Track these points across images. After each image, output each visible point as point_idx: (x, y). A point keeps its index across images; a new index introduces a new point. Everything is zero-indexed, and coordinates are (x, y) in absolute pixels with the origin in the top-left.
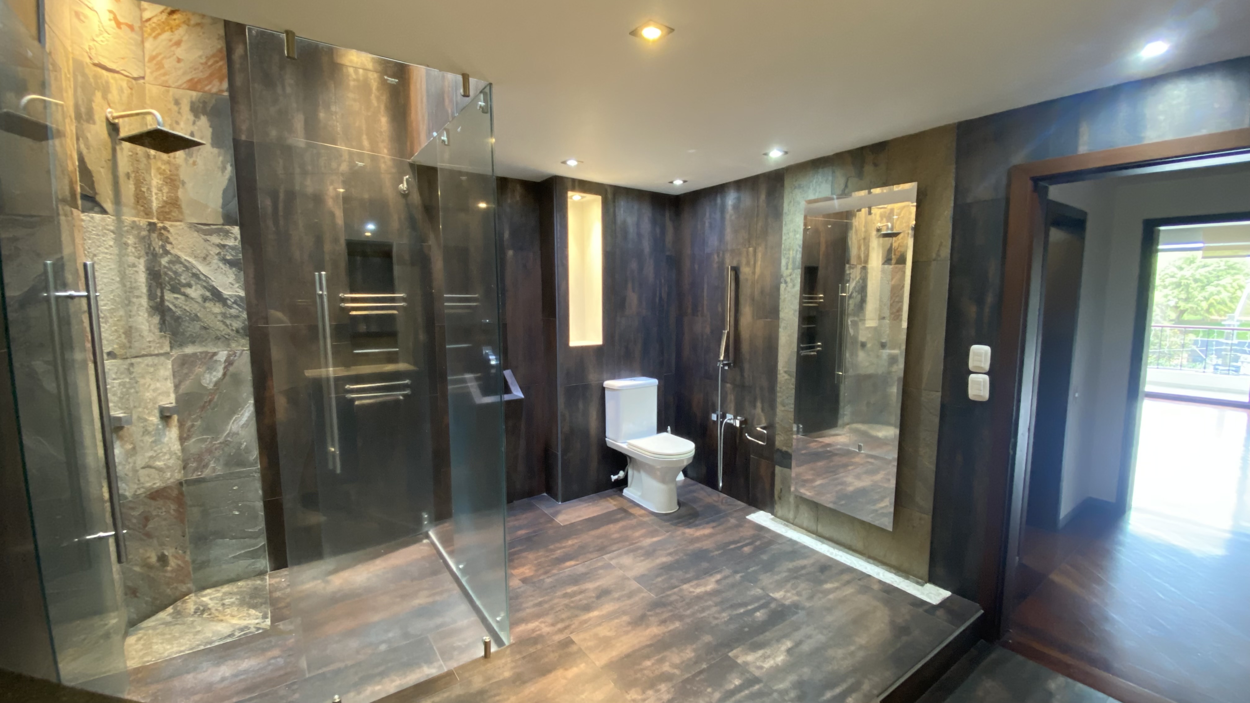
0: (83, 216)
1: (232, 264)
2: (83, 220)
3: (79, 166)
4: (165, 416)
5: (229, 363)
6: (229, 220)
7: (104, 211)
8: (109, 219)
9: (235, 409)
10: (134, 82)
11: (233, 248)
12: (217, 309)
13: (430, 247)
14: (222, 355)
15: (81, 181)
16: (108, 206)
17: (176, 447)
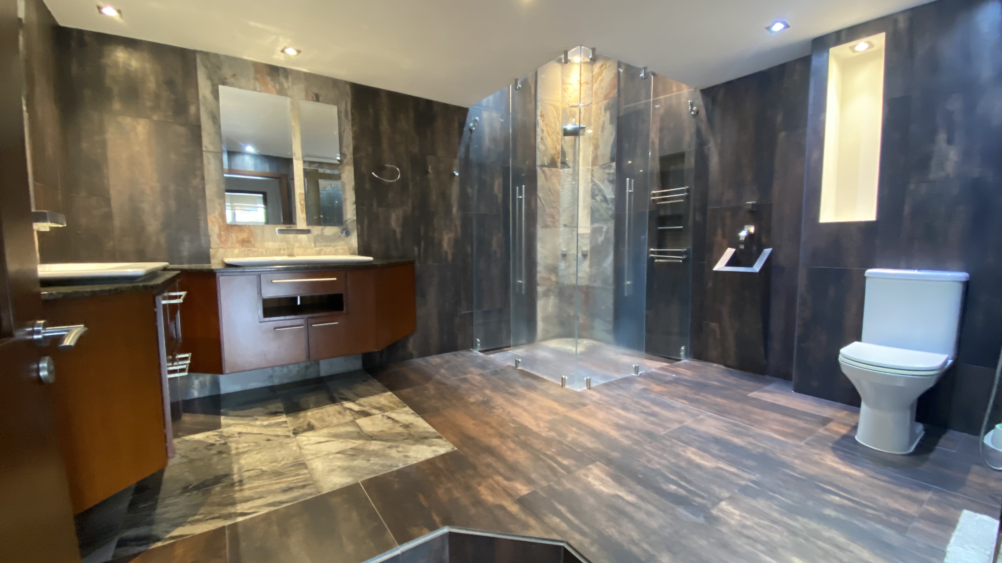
0: (561, 170)
1: (611, 182)
2: (560, 172)
3: (561, 151)
4: (585, 256)
5: (607, 232)
6: (612, 160)
7: (569, 167)
8: (570, 170)
9: (606, 257)
10: (587, 107)
11: (612, 174)
12: (605, 205)
13: (709, 148)
14: (604, 229)
15: (561, 156)
16: (571, 164)
17: (588, 269)
